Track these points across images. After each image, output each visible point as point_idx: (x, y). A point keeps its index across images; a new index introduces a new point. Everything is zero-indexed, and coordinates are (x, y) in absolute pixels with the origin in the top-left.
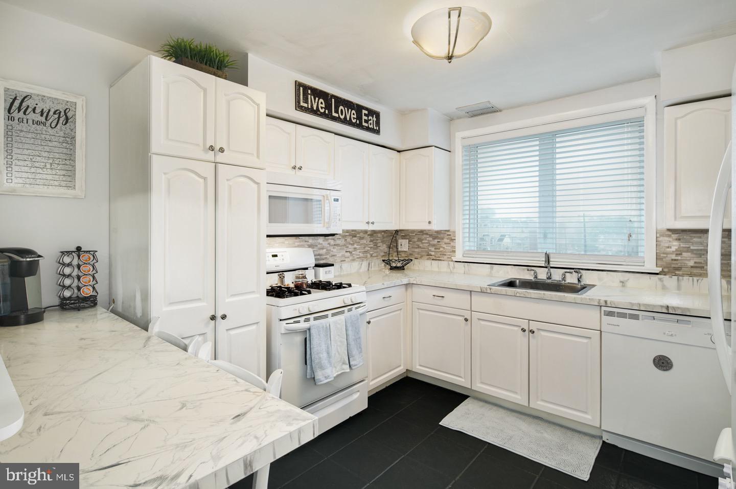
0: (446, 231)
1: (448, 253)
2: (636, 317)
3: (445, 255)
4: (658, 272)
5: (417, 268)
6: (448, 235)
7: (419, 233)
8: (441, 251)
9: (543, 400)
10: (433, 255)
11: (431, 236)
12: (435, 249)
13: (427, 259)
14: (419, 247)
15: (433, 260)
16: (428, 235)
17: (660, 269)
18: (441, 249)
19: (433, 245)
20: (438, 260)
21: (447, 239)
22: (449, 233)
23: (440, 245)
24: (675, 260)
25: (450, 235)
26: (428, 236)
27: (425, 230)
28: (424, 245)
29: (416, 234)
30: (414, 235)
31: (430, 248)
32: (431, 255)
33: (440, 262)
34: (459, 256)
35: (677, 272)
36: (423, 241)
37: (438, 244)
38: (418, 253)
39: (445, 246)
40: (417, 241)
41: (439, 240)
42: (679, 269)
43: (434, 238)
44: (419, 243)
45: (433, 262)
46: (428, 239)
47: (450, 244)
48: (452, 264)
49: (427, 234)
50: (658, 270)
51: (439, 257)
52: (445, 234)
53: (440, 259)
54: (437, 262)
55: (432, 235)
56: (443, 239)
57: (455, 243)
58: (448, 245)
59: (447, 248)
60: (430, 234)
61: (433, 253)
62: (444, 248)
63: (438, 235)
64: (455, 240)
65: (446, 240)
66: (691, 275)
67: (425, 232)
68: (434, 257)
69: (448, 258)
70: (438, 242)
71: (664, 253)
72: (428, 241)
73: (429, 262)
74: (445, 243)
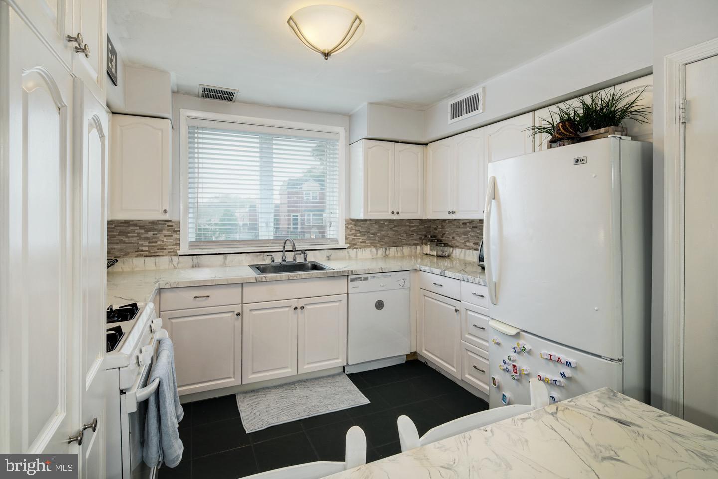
0: (166, 221)
1: (169, 247)
2: (366, 279)
3: (165, 249)
4: (346, 247)
5: (120, 270)
6: (168, 226)
7: (122, 224)
8: (160, 245)
9: (309, 363)
10: (146, 251)
11: (141, 227)
12: (149, 243)
13: (137, 257)
14: (121, 242)
15: (146, 256)
16: (138, 226)
17: (348, 245)
18: (159, 243)
19: (147, 239)
20: (155, 256)
21: (168, 230)
22: (170, 224)
23: (158, 237)
24: (354, 239)
25: (172, 226)
26: (138, 228)
27: (132, 221)
28: (131, 238)
29: (115, 226)
30: (113, 226)
31: (140, 243)
32: (144, 251)
33: (157, 258)
34: (184, 249)
35: (355, 247)
36: (128, 234)
37: (155, 237)
38: (121, 250)
39: (165, 239)
40: (118, 235)
41: (156, 232)
42: (355, 244)
43: (150, 230)
44: (121, 237)
45: (147, 259)
46: (136, 231)
47: (172, 236)
48: (175, 259)
49: (135, 225)
50: (346, 246)
51: (156, 253)
52: (165, 224)
53: (157, 254)
54: (153, 258)
55: (144, 226)
56: (161, 230)
57: (180, 234)
58: (169, 237)
59: (167, 241)
60: (141, 224)
61: (146, 249)
62: (163, 241)
63: (153, 226)
64: (179, 231)
65: (166, 232)
66: (361, 248)
67: (131, 223)
68: (147, 254)
69: (168, 252)
70: (153, 234)
71: (349, 235)
72: (138, 233)
73: (141, 260)
74: (165, 236)
